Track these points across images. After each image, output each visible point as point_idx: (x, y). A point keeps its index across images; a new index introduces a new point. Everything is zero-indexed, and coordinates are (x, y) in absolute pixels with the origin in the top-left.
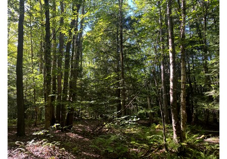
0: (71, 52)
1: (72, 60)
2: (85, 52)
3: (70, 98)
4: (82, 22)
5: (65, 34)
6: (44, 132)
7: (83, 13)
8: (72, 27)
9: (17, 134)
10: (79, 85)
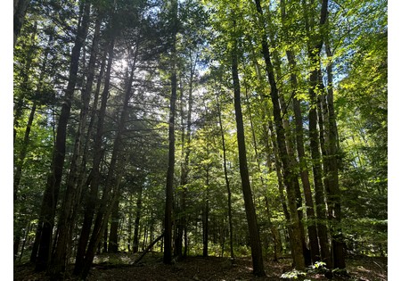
0: (318, 126)
1: (323, 141)
2: (341, 118)
3: (330, 212)
4: (329, 69)
5: (303, 99)
6: (298, 275)
7: (329, 54)
8: (314, 85)
9: (254, 272)
10: (344, 185)
